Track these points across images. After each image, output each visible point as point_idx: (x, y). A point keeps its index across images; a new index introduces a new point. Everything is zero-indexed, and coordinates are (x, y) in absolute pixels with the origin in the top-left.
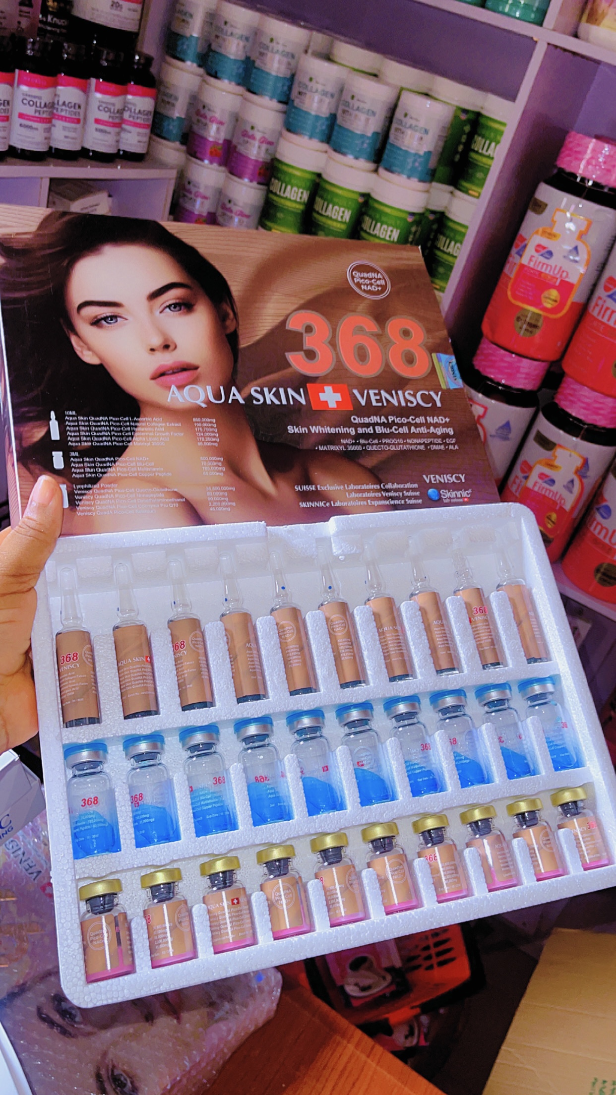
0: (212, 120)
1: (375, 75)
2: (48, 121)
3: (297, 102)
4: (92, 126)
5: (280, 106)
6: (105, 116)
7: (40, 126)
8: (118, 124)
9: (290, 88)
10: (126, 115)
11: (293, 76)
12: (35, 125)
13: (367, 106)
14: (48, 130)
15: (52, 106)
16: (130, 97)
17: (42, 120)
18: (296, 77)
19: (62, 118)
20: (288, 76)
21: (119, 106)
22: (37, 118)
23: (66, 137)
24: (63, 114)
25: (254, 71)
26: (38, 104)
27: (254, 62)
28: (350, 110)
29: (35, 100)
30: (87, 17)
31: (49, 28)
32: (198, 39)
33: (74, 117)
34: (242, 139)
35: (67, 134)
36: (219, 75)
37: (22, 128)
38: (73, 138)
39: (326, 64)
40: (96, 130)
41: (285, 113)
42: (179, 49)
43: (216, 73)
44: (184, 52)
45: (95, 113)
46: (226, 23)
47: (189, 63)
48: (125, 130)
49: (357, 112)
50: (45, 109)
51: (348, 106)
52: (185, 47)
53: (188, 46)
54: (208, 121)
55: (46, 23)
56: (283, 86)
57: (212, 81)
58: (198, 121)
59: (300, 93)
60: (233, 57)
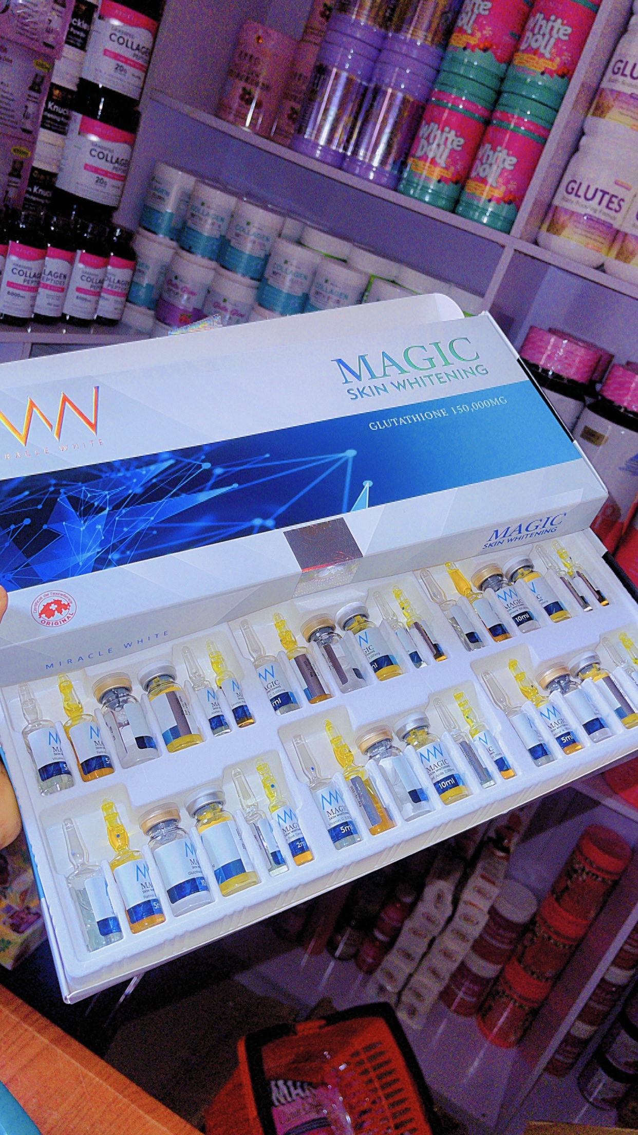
0: (185, 290)
1: (345, 261)
2: (35, 290)
3: (271, 281)
4: (72, 294)
5: (254, 283)
6: (86, 286)
7: (27, 294)
8: (98, 292)
9: (264, 267)
10: (106, 285)
11: (268, 257)
12: (22, 293)
14: (34, 299)
15: (38, 276)
16: (110, 268)
17: (30, 289)
18: (272, 258)
19: (46, 287)
20: (263, 256)
21: (100, 277)
22: (26, 286)
23: (49, 304)
24: (48, 283)
25: (229, 249)
26: (28, 274)
27: (229, 241)
28: (324, 293)
29: (25, 270)
31: (34, 199)
32: (172, 214)
33: (59, 286)
34: (213, 309)
35: (51, 301)
36: (193, 250)
37: (10, 296)
38: (55, 305)
39: (299, 249)
40: (77, 297)
41: (258, 288)
42: (153, 223)
43: (190, 248)
44: (158, 226)
45: (77, 281)
46: (203, 204)
47: (161, 236)
48: (104, 298)
49: (330, 295)
50: (34, 279)
51: (322, 288)
52: (160, 221)
53: (163, 220)
54: (179, 291)
55: (31, 193)
56: (257, 265)
57: (184, 253)
58: (170, 290)
59: (274, 273)
60: (206, 234)
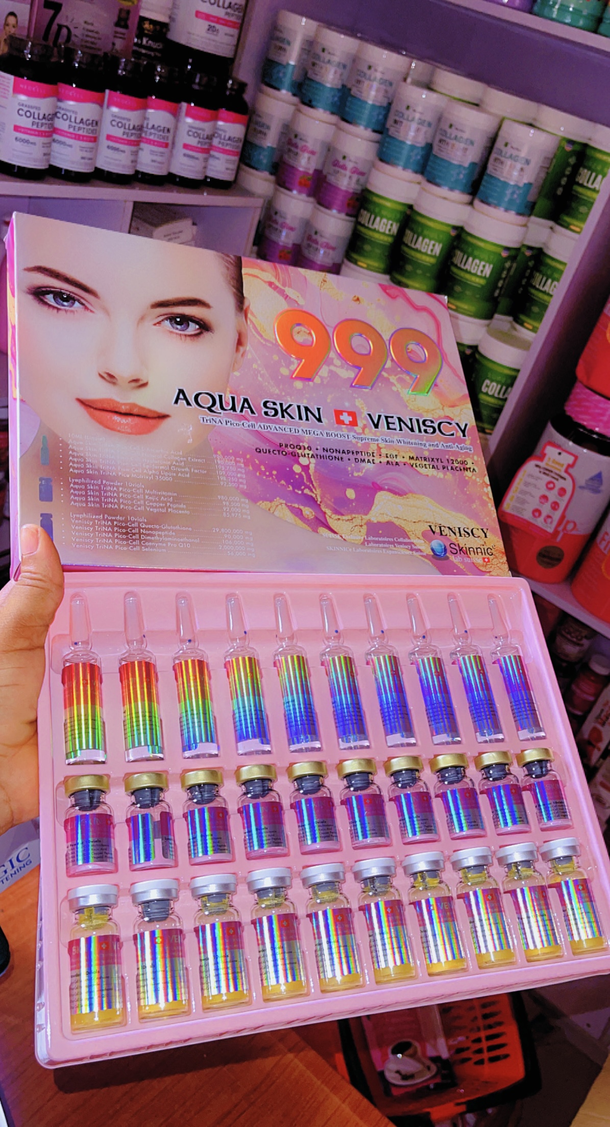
0: (304, 150)
1: (477, 105)
2: (136, 143)
3: (392, 132)
4: (180, 151)
5: (376, 136)
6: (193, 141)
7: (128, 149)
8: (207, 149)
9: (386, 117)
10: (215, 142)
11: (390, 104)
12: (122, 147)
13: (466, 136)
14: (136, 153)
16: (220, 123)
17: (130, 143)
18: (394, 105)
19: (150, 142)
20: (385, 104)
21: (208, 132)
22: (125, 140)
23: (153, 161)
24: (152, 137)
25: (350, 99)
26: (127, 126)
27: (350, 90)
28: (448, 140)
29: (124, 122)
30: (183, 41)
31: (144, 51)
32: (294, 66)
33: (162, 140)
34: (332, 169)
35: (155, 158)
36: (314, 103)
37: (109, 150)
38: (159, 163)
39: (425, 93)
40: (185, 155)
41: (377, 142)
42: (274, 78)
43: (310, 101)
44: (280, 80)
45: (184, 137)
46: (323, 50)
47: (284, 92)
48: (213, 156)
49: (454, 142)
50: (133, 131)
51: (446, 136)
52: (281, 75)
53: (285, 74)
54: (299, 151)
56: (378, 115)
57: (305, 109)
58: (290, 150)
59: (396, 122)
60: (328, 85)
